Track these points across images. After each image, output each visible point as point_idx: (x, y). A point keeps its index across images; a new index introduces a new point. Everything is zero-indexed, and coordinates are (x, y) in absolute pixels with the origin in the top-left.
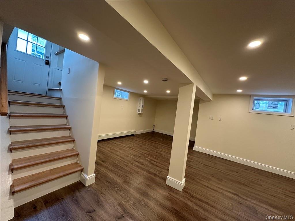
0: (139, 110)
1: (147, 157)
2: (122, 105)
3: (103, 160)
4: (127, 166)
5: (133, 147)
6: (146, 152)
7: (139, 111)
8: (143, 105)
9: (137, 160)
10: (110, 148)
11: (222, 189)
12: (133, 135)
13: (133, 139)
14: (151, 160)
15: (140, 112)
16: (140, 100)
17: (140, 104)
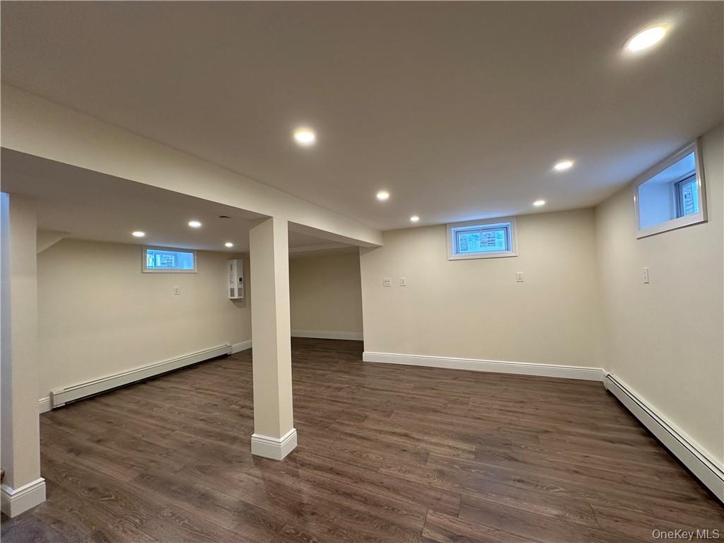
0: (232, 290)
1: (236, 403)
2: (177, 287)
3: (101, 437)
4: (164, 437)
5: (209, 385)
6: (240, 390)
7: (232, 294)
8: (242, 276)
9: (201, 415)
10: (138, 402)
11: (380, 432)
12: (224, 357)
13: (220, 366)
14: (243, 407)
15: (236, 296)
16: (231, 266)
17: (231, 276)
